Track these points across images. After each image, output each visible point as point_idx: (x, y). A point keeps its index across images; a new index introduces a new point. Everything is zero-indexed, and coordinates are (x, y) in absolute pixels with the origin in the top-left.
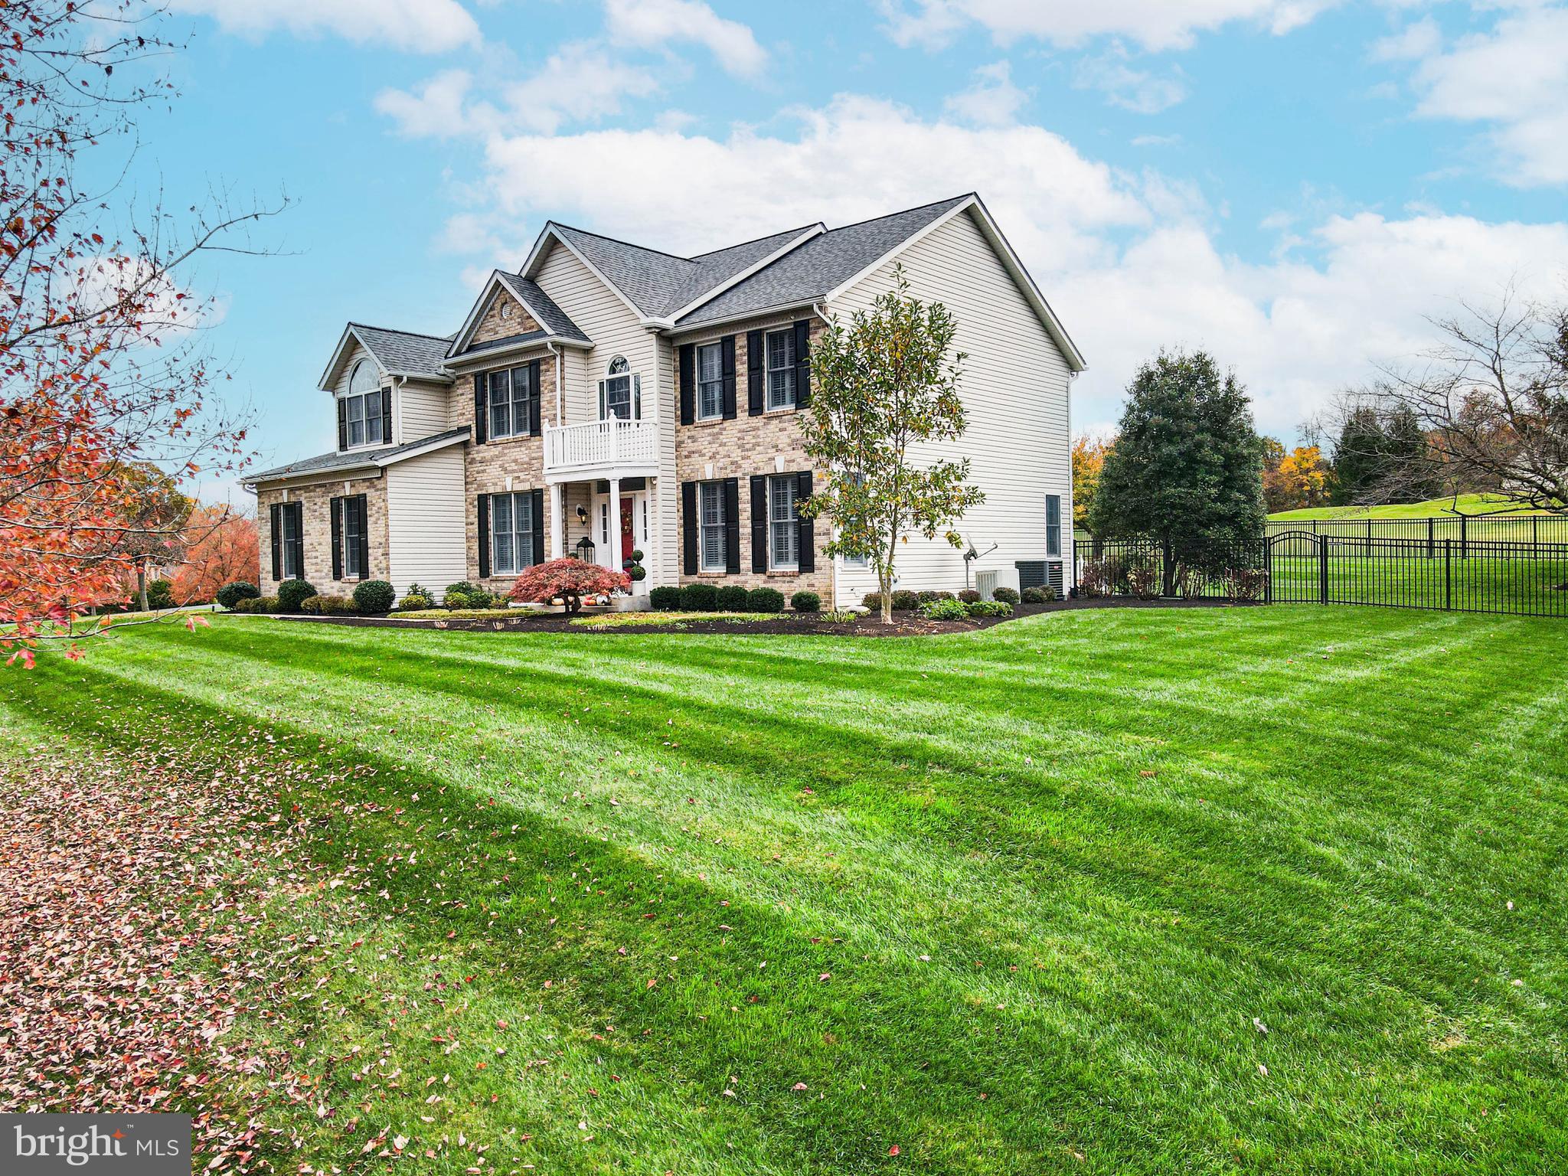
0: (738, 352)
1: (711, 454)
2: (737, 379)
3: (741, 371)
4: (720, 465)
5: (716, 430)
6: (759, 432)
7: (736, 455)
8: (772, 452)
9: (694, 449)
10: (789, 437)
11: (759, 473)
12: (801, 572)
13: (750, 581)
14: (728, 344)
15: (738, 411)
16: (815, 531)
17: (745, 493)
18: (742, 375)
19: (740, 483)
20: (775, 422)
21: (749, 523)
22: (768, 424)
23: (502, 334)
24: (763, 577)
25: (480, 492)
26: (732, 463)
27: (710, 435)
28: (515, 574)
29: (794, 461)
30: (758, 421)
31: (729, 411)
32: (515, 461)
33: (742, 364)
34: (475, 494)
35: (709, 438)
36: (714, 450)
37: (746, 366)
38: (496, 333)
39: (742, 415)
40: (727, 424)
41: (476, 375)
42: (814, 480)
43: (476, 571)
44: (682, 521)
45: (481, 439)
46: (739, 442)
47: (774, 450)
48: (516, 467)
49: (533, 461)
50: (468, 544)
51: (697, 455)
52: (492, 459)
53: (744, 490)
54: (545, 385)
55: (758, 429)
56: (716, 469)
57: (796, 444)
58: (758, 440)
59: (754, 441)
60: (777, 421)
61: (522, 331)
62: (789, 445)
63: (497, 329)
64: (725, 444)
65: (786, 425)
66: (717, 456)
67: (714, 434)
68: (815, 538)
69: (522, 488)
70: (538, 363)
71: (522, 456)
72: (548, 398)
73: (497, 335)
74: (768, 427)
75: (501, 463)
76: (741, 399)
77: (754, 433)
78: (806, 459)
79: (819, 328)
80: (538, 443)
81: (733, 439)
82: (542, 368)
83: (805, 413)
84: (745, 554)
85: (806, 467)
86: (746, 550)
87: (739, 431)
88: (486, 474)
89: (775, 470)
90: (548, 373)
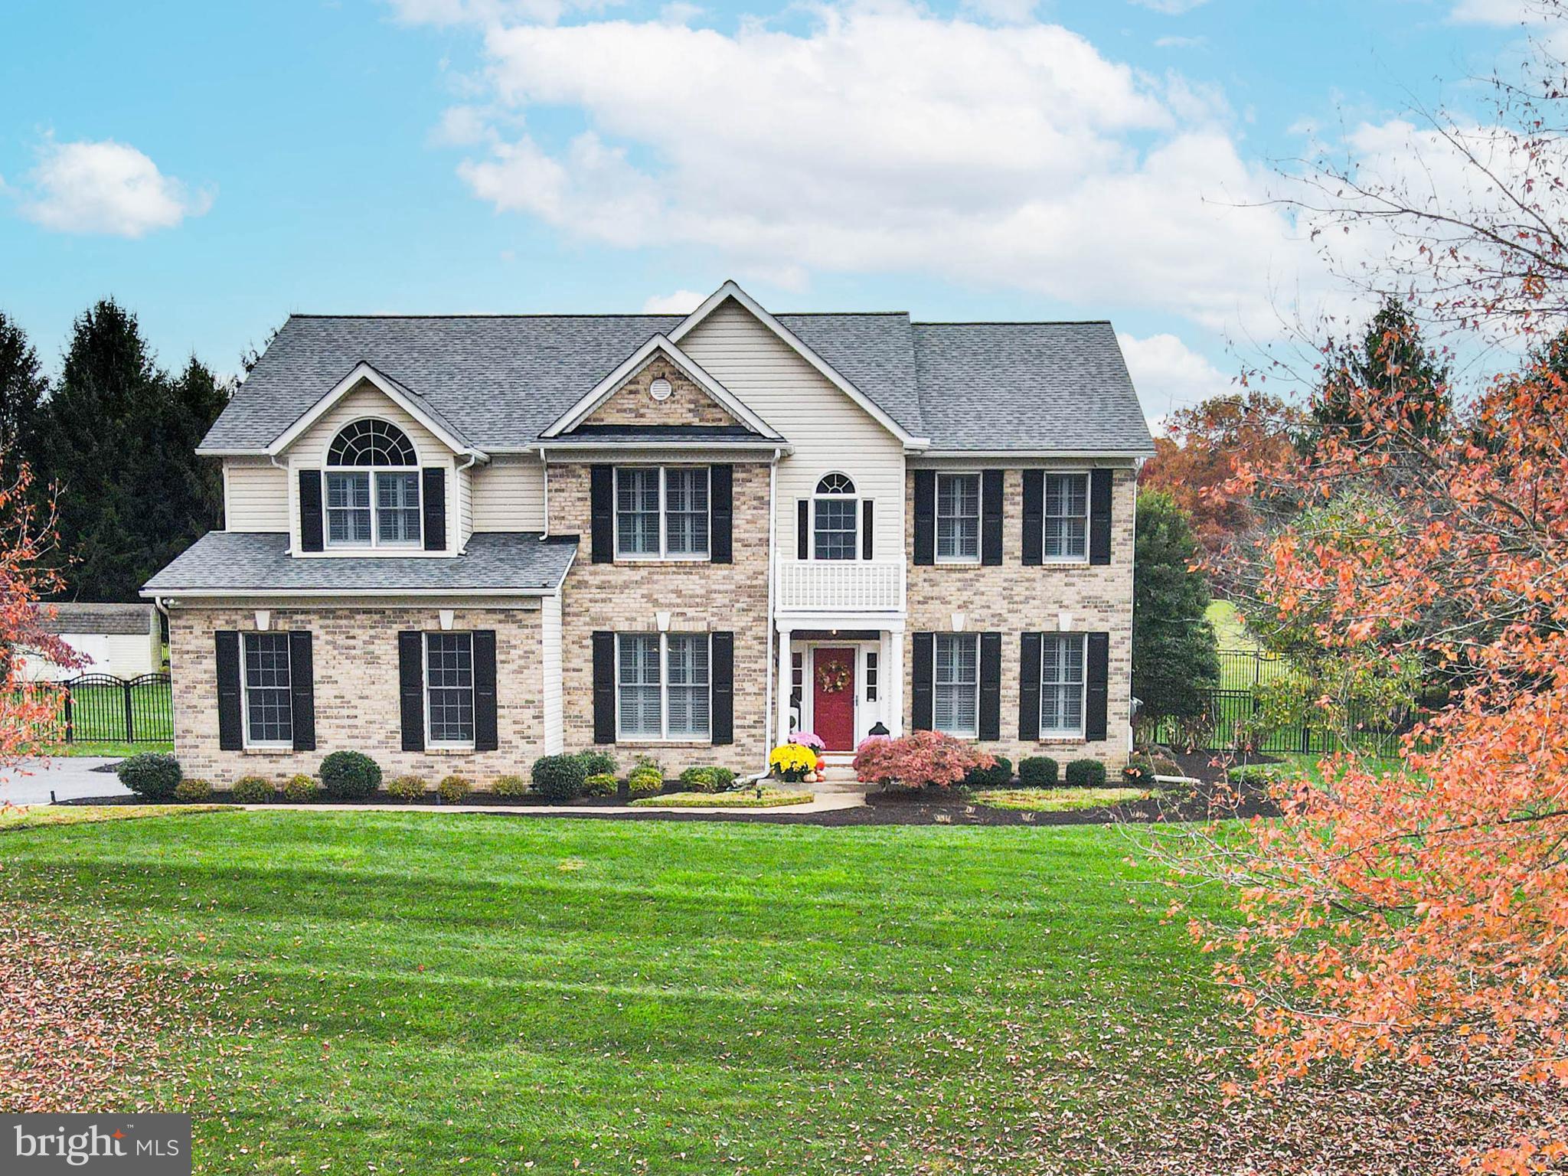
0: (1007, 490)
1: (960, 603)
2: (1005, 521)
3: (1010, 513)
4: (975, 616)
5: (970, 575)
6: (1035, 585)
7: (1000, 606)
8: (1054, 608)
9: (934, 595)
10: (1078, 593)
11: (1033, 630)
12: (1088, 739)
13: (1015, 750)
14: (994, 480)
15: (1005, 559)
16: (1109, 697)
17: (1011, 653)
18: (1012, 517)
19: (1004, 638)
20: (1059, 575)
21: (1016, 685)
22: (1048, 576)
23: (652, 418)
24: (1033, 744)
25: (597, 629)
26: (993, 616)
27: (959, 580)
28: (664, 740)
29: (1084, 620)
30: (1035, 571)
31: (993, 556)
32: (679, 593)
33: (1014, 504)
34: (584, 629)
35: (958, 584)
36: (966, 598)
37: (1020, 507)
38: (642, 416)
39: (1012, 565)
40: (988, 570)
41: (595, 468)
42: (1111, 643)
43: (588, 735)
44: (910, 678)
45: (602, 553)
46: (1004, 592)
47: (1057, 605)
48: (679, 601)
49: (714, 596)
50: (568, 698)
51: (938, 602)
52: (625, 586)
53: (1010, 647)
54: (742, 499)
55: (1034, 580)
56: (969, 621)
57: (1087, 602)
58: (1034, 593)
59: (1027, 593)
60: (1063, 575)
61: (696, 422)
62: (1078, 602)
63: (642, 411)
64: (983, 594)
65: (1075, 579)
66: (971, 606)
67: (966, 580)
68: (1109, 704)
69: (691, 629)
70: (729, 468)
71: (691, 587)
72: (749, 517)
73: (642, 420)
74: (1049, 579)
75: (645, 592)
76: (1010, 544)
77: (1027, 584)
78: (1102, 620)
79: (1126, 480)
80: (726, 572)
81: (995, 589)
82: (735, 476)
83: (1101, 570)
84: (1008, 719)
85: (1101, 628)
86: (1010, 715)
87: (1006, 580)
88: (611, 605)
89: (1058, 627)
90: (748, 484)
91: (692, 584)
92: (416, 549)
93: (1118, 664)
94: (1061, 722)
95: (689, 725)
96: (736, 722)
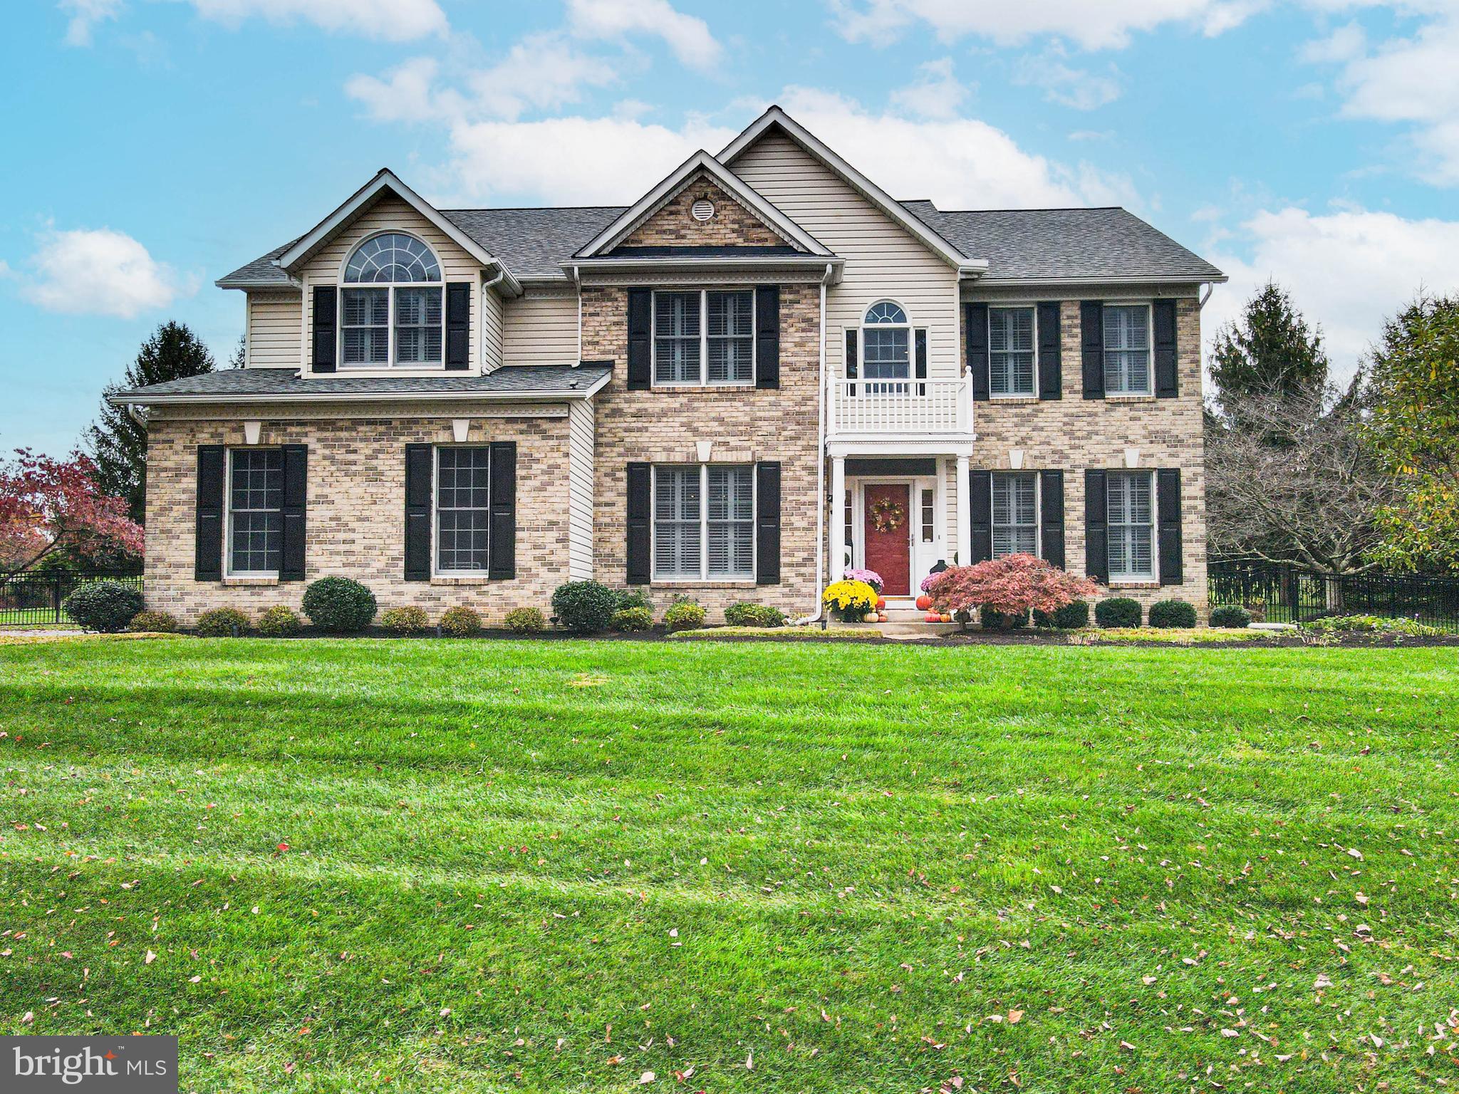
0: (1065, 322)
1: (1017, 439)
2: (1063, 354)
3: (1069, 345)
4: (1036, 453)
5: (1028, 410)
6: (1097, 419)
7: (1061, 442)
8: (1118, 444)
9: (989, 430)
10: (1145, 427)
11: (1097, 466)
12: (1163, 584)
14: (1050, 312)
15: (1065, 392)
16: (1184, 537)
17: (1075, 490)
18: (1071, 349)
19: (1067, 476)
20: (1122, 409)
21: (1081, 525)
22: (1112, 410)
23: (693, 239)
24: (1102, 588)
25: (632, 460)
26: (1054, 452)
27: (1016, 415)
28: (704, 580)
29: (1152, 456)
30: (1097, 406)
31: (1052, 390)
32: (721, 420)
33: (1073, 336)
34: (617, 459)
35: (1015, 419)
36: (1024, 434)
37: (1079, 340)
38: (683, 237)
39: (1072, 401)
40: (1045, 405)
41: (632, 291)
42: (1183, 479)
43: (621, 575)
45: (638, 380)
46: (1065, 428)
47: (1122, 441)
48: (721, 429)
49: (760, 423)
50: (599, 534)
51: (994, 438)
52: (664, 414)
53: (1073, 485)
54: (790, 321)
55: (1096, 415)
56: (1027, 457)
57: (1155, 437)
58: (1096, 428)
59: (1090, 428)
60: (1127, 409)
61: (740, 242)
62: (1145, 437)
63: (683, 232)
64: (1042, 429)
65: (1141, 413)
66: (1029, 442)
67: (1023, 416)
68: (1184, 545)
69: (734, 460)
70: (774, 290)
71: (735, 414)
72: (797, 340)
73: (683, 241)
74: (1113, 414)
75: (685, 420)
76: (1069, 377)
77: (1089, 419)
78: (1171, 455)
79: (1192, 310)
80: (773, 399)
81: (1055, 424)
82: (783, 297)
83: (1168, 403)
84: (1073, 561)
85: (1171, 463)
86: (1076, 556)
87: (1066, 415)
88: (648, 434)
89: (1124, 464)
90: (796, 306)
91: (737, 411)
92: (436, 369)
93: (1192, 503)
94: (1129, 566)
95: (731, 565)
96: (783, 560)
